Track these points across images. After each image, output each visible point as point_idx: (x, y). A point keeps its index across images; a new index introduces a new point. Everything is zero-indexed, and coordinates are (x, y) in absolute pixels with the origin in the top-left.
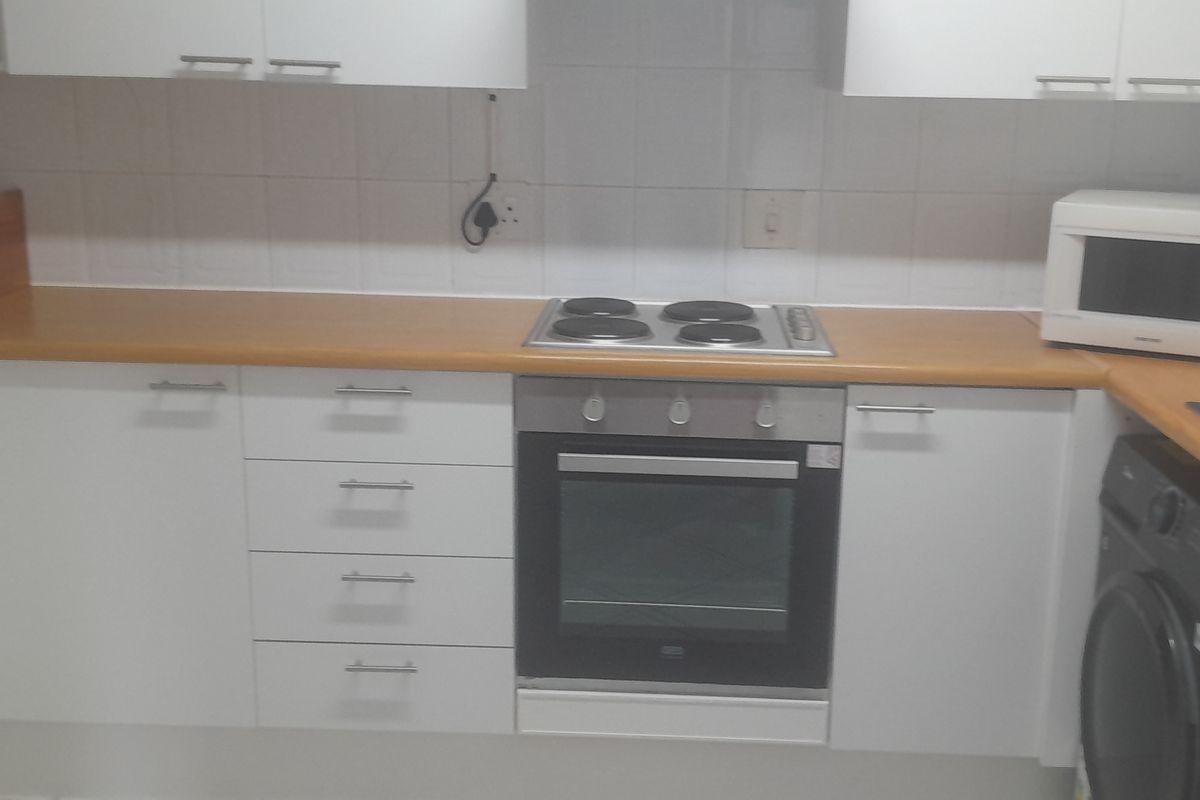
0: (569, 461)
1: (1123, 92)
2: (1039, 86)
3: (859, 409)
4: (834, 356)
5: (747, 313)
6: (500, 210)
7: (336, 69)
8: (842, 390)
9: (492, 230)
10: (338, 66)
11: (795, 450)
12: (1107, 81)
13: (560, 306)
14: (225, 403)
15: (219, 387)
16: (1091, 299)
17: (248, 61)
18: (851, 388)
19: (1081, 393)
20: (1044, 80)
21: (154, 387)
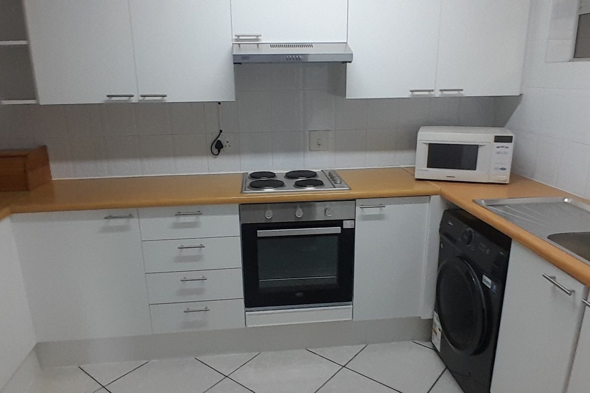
0: (261, 233)
1: (437, 94)
2: (410, 93)
3: (361, 208)
4: (350, 189)
5: (315, 174)
6: (224, 143)
7: (165, 97)
8: (354, 201)
9: (222, 150)
10: (166, 96)
11: (339, 223)
12: (433, 91)
13: (249, 175)
14: (133, 222)
15: (131, 216)
16: (432, 164)
17: (132, 96)
18: (357, 200)
19: (432, 197)
20: (412, 91)
21: (106, 218)
